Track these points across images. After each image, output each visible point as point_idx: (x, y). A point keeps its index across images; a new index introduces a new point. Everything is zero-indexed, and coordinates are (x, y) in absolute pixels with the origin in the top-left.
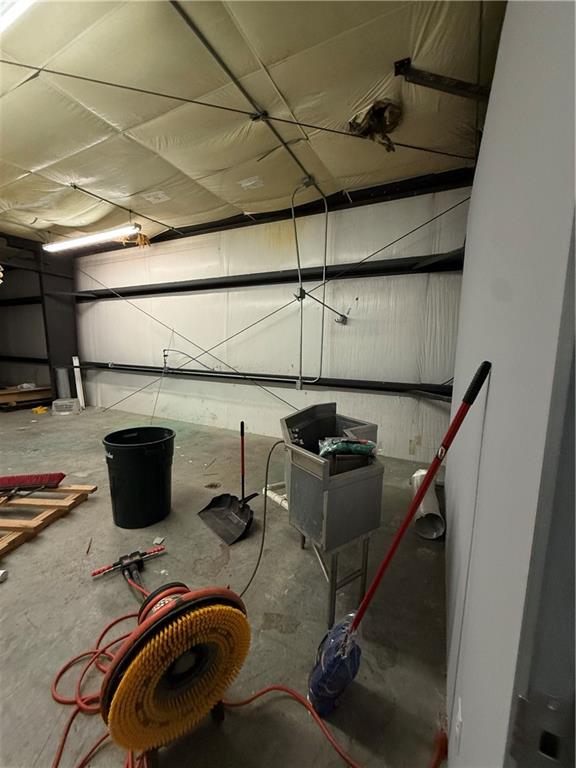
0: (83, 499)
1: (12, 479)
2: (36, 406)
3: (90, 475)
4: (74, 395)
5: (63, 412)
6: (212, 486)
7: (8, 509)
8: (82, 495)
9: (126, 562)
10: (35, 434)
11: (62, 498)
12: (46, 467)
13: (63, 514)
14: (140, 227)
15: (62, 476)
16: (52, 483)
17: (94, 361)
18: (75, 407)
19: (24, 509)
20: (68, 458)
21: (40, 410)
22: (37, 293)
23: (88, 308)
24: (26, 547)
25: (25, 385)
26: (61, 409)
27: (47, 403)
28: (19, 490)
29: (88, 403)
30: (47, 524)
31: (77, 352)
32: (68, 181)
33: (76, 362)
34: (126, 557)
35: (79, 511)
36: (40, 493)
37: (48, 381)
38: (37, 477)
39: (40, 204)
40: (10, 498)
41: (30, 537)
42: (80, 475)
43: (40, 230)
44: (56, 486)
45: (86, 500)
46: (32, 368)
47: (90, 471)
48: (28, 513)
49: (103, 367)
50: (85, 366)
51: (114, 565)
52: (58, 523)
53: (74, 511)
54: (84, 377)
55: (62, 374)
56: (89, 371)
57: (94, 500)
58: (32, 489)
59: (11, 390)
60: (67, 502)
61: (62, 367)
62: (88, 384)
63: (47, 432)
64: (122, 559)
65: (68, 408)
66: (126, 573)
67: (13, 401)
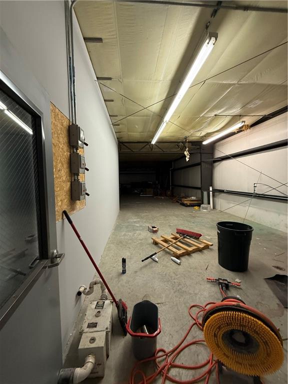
0: (207, 247)
1: (185, 231)
2: (195, 206)
3: (211, 239)
4: (209, 203)
5: (205, 210)
6: (278, 268)
7: (183, 241)
8: (207, 245)
9: (221, 281)
10: (194, 217)
11: (200, 244)
12: (196, 230)
13: (199, 250)
14: (244, 122)
15: (201, 235)
16: (197, 236)
17: (218, 189)
18: (209, 208)
19: (188, 243)
20: (204, 229)
21: (196, 208)
22: (200, 161)
23: (217, 165)
24: (187, 257)
25: (193, 197)
26: (204, 208)
27: (199, 205)
28: (187, 236)
29: (214, 208)
30: (194, 251)
31: (212, 185)
32: (213, 114)
33: (211, 189)
34: (221, 279)
35: (205, 251)
36: (194, 240)
37: (200, 196)
38: (193, 233)
39: (203, 127)
40: (184, 238)
41: (188, 254)
42: (207, 237)
43: (202, 137)
44: (198, 239)
45: (208, 248)
46: (195, 191)
47: (211, 237)
48: (189, 245)
49: (222, 191)
50: (214, 191)
51: (216, 280)
52: (197, 253)
53: (203, 251)
54: (213, 196)
55: (205, 193)
56: (216, 193)
57: (211, 249)
58: (191, 237)
59: (189, 199)
60: (201, 246)
61: (205, 191)
62: (215, 199)
63: (198, 217)
64: (219, 279)
65: (206, 209)
66: (220, 286)
67: (188, 203)
